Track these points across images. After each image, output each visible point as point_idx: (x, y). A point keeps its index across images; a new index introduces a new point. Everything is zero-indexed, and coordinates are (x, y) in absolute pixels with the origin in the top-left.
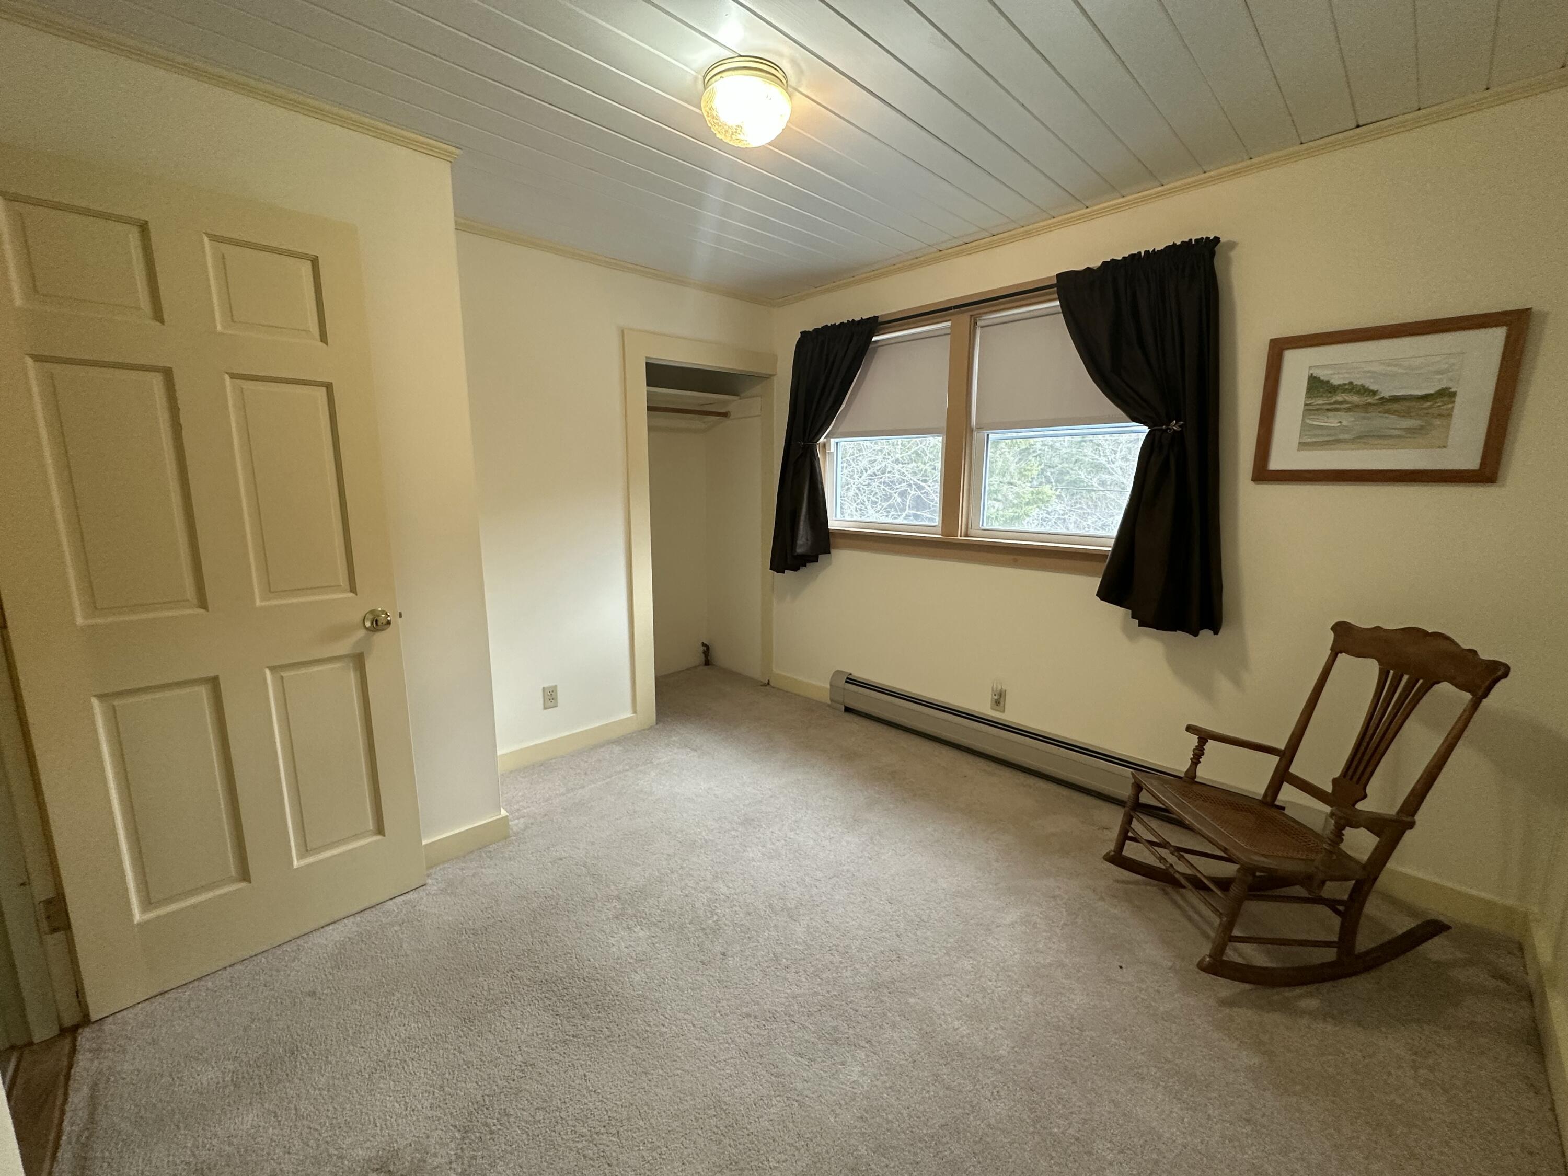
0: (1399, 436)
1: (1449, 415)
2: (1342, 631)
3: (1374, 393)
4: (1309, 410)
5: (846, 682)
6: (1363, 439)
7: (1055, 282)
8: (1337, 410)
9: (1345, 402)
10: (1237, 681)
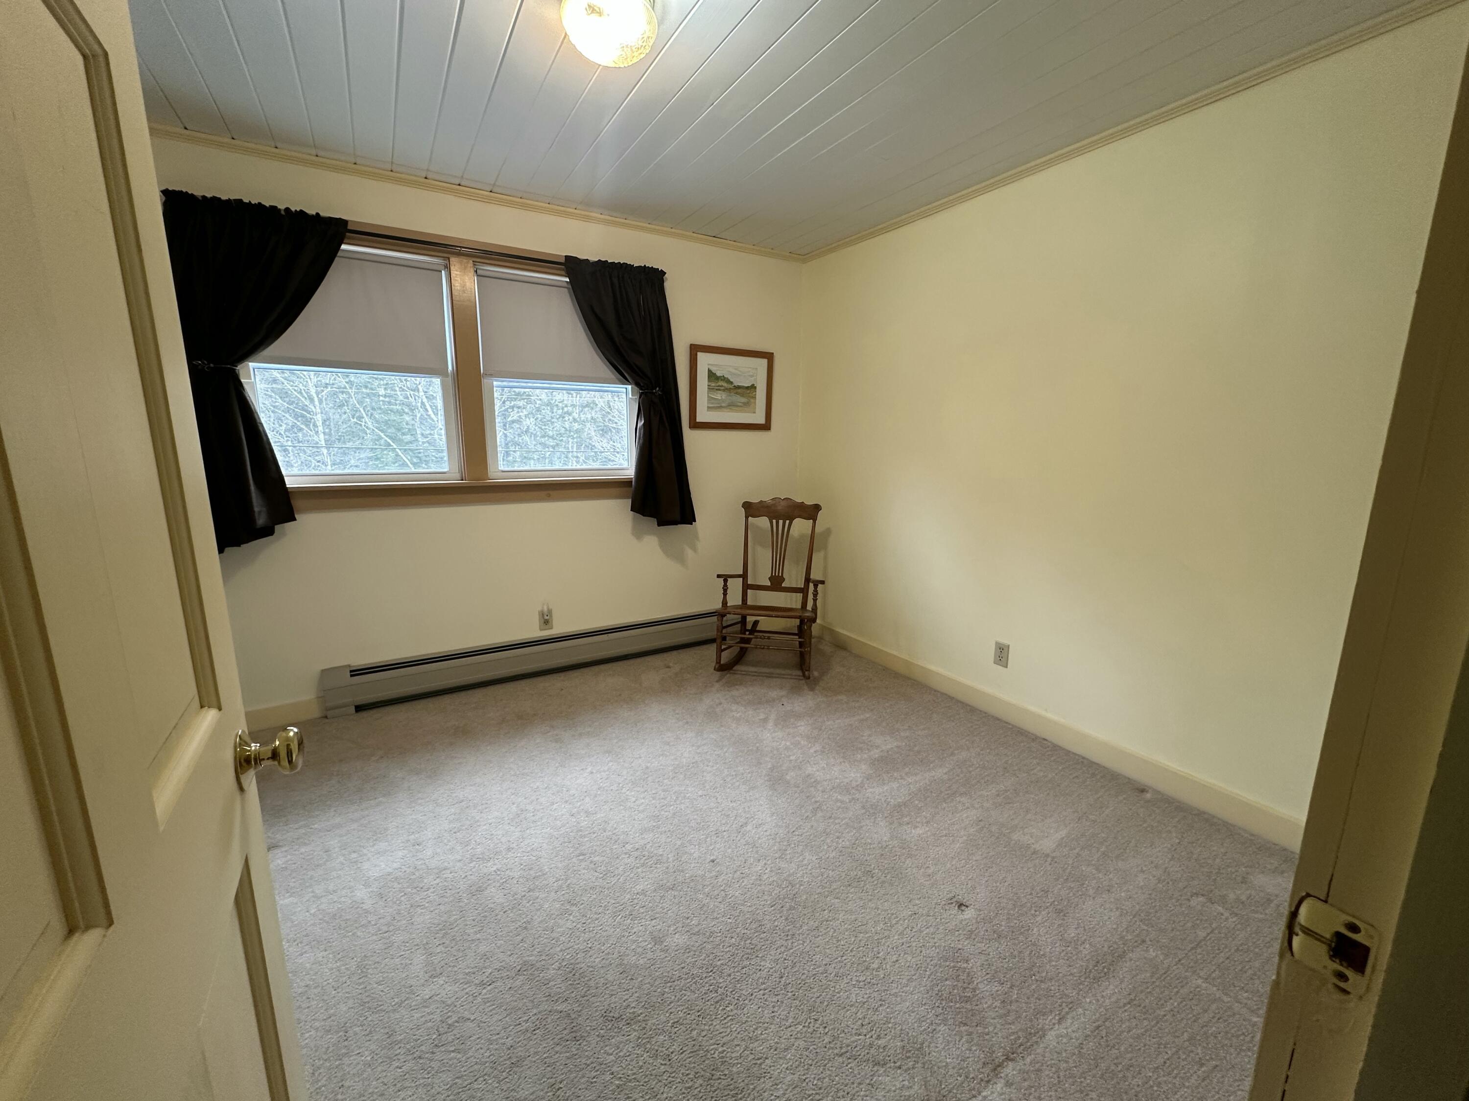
0: (741, 406)
1: (755, 398)
2: (747, 506)
3: (732, 383)
4: (710, 389)
5: (352, 676)
6: (731, 406)
7: (563, 260)
8: (719, 390)
9: (722, 386)
10: (695, 550)
